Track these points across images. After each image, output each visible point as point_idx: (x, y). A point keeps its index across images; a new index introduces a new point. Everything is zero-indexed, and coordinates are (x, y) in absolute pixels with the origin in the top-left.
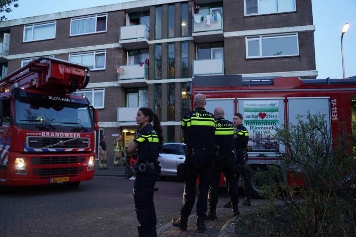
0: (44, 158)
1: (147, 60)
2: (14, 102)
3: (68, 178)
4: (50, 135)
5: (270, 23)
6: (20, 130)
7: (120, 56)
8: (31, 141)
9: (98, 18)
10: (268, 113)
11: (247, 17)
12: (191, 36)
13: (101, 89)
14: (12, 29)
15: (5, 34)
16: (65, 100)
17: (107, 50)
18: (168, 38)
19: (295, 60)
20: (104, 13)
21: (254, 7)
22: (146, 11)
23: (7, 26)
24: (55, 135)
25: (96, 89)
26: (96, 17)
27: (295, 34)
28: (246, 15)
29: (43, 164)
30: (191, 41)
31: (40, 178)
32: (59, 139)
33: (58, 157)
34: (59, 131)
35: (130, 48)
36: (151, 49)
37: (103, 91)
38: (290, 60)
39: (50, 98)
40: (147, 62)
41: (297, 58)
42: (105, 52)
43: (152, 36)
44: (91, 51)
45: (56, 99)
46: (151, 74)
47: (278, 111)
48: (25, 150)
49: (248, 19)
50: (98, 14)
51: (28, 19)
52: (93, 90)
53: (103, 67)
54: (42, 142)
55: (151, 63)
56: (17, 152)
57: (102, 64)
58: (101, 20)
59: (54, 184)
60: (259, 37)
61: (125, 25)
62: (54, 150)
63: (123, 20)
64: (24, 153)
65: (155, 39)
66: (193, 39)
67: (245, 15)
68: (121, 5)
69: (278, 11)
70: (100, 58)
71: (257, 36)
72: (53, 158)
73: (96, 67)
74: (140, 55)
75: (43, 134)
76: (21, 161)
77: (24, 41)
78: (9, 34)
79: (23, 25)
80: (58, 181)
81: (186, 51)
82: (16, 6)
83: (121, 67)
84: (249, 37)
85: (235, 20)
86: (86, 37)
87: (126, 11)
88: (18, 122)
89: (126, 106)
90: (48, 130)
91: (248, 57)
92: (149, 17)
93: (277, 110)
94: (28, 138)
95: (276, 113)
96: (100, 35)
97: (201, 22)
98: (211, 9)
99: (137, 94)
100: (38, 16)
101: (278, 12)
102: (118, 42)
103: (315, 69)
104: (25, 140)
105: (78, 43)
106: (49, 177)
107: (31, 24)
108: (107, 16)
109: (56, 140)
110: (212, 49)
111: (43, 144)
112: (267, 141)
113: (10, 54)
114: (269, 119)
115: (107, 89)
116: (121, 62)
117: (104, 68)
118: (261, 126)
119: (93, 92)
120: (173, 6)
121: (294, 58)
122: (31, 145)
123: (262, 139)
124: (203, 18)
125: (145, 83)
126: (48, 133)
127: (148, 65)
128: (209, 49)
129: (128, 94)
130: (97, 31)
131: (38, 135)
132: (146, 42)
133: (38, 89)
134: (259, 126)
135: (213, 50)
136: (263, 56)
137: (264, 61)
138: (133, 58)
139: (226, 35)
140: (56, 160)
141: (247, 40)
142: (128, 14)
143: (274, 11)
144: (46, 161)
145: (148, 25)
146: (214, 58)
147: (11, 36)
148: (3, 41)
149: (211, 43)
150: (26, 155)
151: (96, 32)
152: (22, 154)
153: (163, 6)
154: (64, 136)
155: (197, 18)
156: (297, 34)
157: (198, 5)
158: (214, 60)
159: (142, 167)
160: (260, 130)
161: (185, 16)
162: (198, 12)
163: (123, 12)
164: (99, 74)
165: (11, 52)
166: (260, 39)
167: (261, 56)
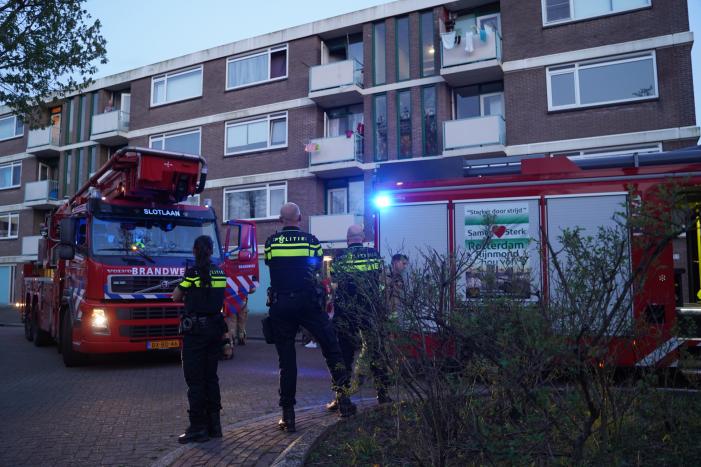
0: (135, 309)
1: (359, 125)
2: (90, 221)
3: (178, 342)
4: (146, 272)
5: (595, 37)
6: (98, 265)
7: (312, 121)
8: (117, 283)
9: (272, 54)
10: (508, 227)
11: (547, 28)
12: (439, 74)
13: (280, 182)
14: (133, 86)
15: (123, 95)
16: (172, 213)
17: (290, 110)
18: (397, 81)
19: (650, 108)
20: (283, 44)
21: (561, 6)
22: (355, 34)
23: (125, 81)
24: (153, 271)
25: (273, 183)
26: (270, 52)
27: (649, 55)
28: (545, 23)
29: (136, 318)
30: (441, 83)
31: (132, 341)
32: (162, 278)
33: (160, 308)
34: (161, 266)
35: (329, 105)
36: (367, 105)
37: (285, 187)
38: (639, 108)
39: (147, 212)
40: (361, 128)
41: (655, 103)
42: (286, 116)
43: (368, 79)
44: (262, 116)
45: (156, 212)
46: (369, 151)
47: (527, 222)
48: (107, 297)
49: (551, 31)
50: (272, 46)
51: (158, 66)
52: (268, 185)
53: (284, 142)
54: (132, 283)
55: (369, 130)
56: (95, 299)
57: (282, 137)
58: (278, 57)
59: (152, 351)
60: (574, 66)
61: (319, 63)
62: (152, 296)
63: (315, 53)
64: (103, 301)
65: (374, 85)
66: (443, 80)
67: (544, 25)
68: (311, 27)
69: (612, 9)
70: (278, 126)
71: (570, 65)
72: (152, 308)
73: (272, 144)
74: (350, 117)
75: (135, 271)
76: (100, 314)
77: (152, 105)
78: (129, 95)
79: (150, 77)
80: (160, 347)
81: (432, 104)
82: (104, 62)
83: (314, 141)
84: (554, 67)
85: (525, 37)
86: (252, 90)
87: (320, 37)
88: (95, 252)
89: (326, 213)
90: (142, 264)
91: (551, 108)
92: (362, 44)
93: (525, 221)
94: (109, 277)
95: (525, 226)
96: (276, 84)
97: (455, 47)
98: (479, 19)
99: (345, 189)
100: (173, 59)
101: (615, 11)
102: (307, 96)
103: (695, 124)
104: (105, 281)
105: (241, 103)
106: (146, 340)
107: (161, 75)
108: (287, 48)
109: (156, 280)
110: (482, 97)
111: (134, 286)
112: (506, 278)
113: (131, 130)
114: (510, 237)
115: (291, 182)
116: (314, 131)
117: (285, 145)
118: (496, 251)
119: (268, 188)
120: (405, 20)
121: (647, 104)
122: (115, 288)
123: (498, 275)
124: (459, 37)
125: (356, 169)
126: (142, 270)
127: (362, 135)
128: (476, 98)
129: (329, 192)
130: (272, 77)
131: (127, 273)
132: (356, 91)
133: (127, 198)
134: (492, 251)
135: (485, 99)
136: (582, 103)
137: (584, 114)
138: (336, 123)
139: (507, 67)
140: (156, 313)
141: (549, 74)
142: (325, 42)
143: (604, 11)
144: (139, 314)
145: (361, 60)
146: (487, 113)
147: (132, 97)
148: (119, 108)
149: (480, 85)
150: (108, 305)
151: (269, 80)
152: (102, 303)
153: (387, 21)
154: (170, 273)
155: (448, 40)
156: (654, 53)
157: (453, 12)
158: (488, 118)
159: (187, 323)
160: (495, 259)
161: (428, 36)
162: (453, 28)
163: (316, 39)
164: (276, 156)
165: (132, 126)
166: (576, 69)
167: (578, 104)
